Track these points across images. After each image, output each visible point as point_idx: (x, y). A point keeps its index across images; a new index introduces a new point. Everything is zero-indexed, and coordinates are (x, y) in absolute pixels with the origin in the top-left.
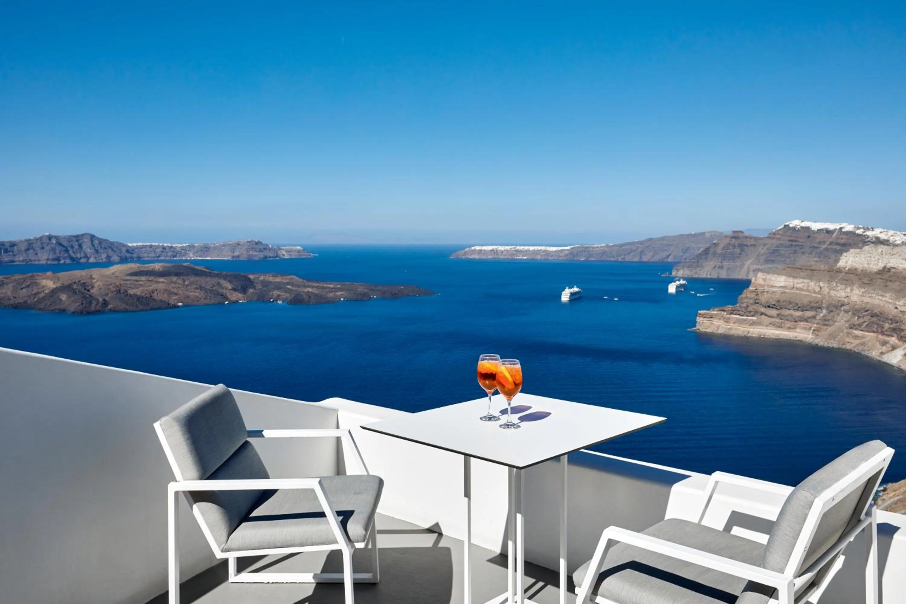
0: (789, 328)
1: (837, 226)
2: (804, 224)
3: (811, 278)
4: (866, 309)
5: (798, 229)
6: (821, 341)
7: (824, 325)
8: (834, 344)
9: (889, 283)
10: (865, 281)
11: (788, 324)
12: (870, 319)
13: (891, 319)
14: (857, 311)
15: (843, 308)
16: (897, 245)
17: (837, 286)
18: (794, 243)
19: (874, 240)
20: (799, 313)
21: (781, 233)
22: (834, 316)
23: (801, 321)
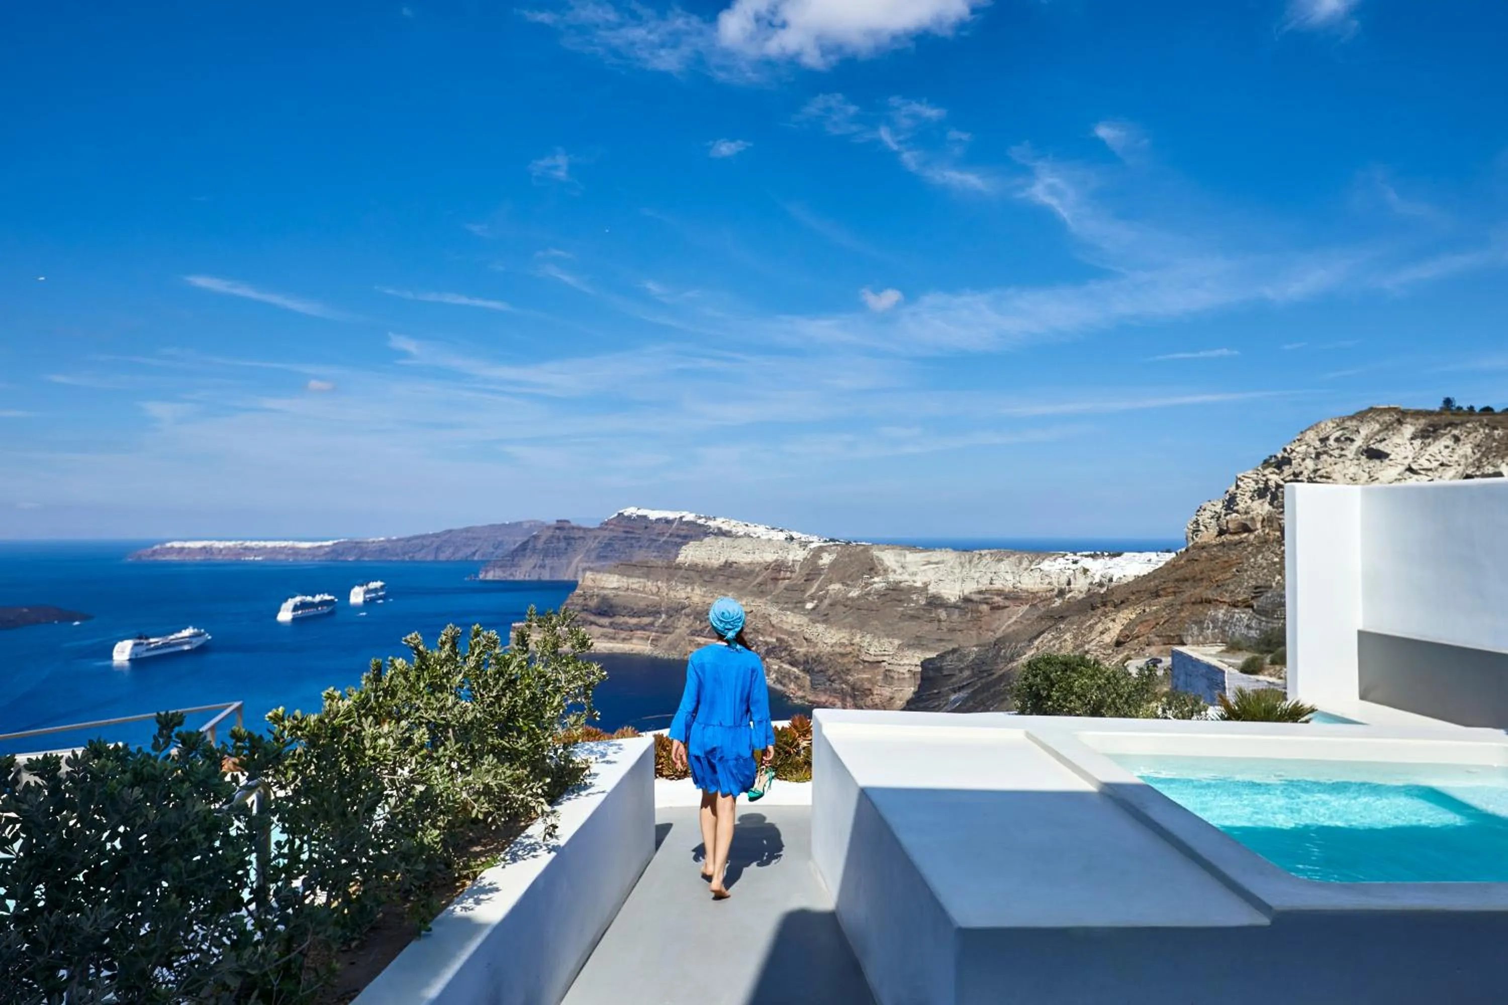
0: (624, 640)
1: (677, 515)
2: (640, 513)
3: (647, 576)
5: (634, 517)
6: (660, 653)
7: (665, 633)
8: (673, 655)
9: (731, 580)
10: (707, 578)
11: (623, 635)
14: (697, 615)
15: (683, 612)
16: (740, 537)
17: (676, 586)
18: (630, 535)
19: (716, 531)
20: (634, 621)
21: (614, 522)
22: (673, 622)
23: (637, 630)
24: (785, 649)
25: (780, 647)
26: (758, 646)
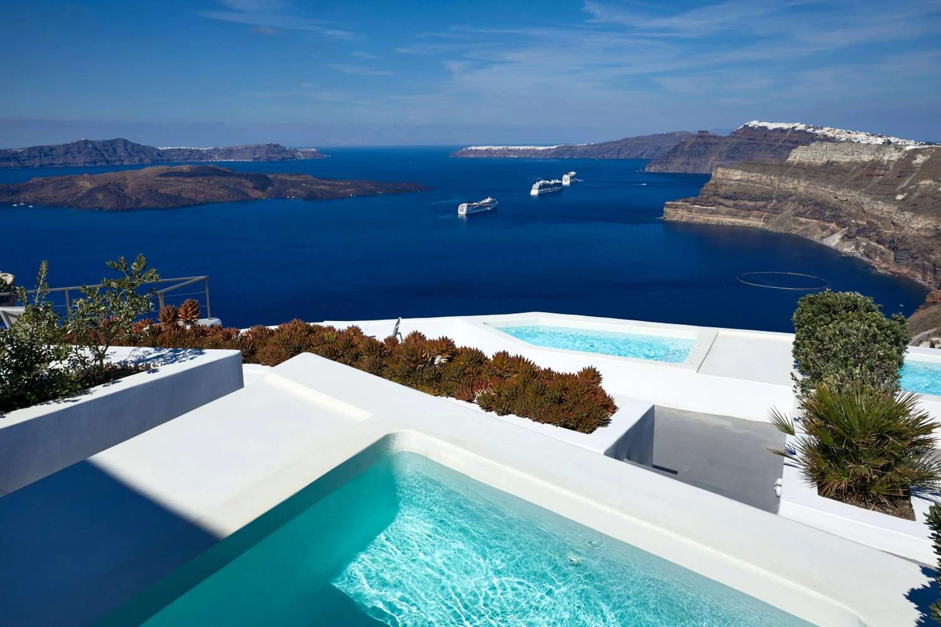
0: (744, 217)
1: (791, 126)
2: (761, 124)
3: (763, 171)
4: (811, 199)
5: (757, 128)
6: (769, 228)
7: (775, 213)
8: (781, 230)
9: (831, 176)
10: (811, 174)
11: (743, 213)
12: (813, 208)
13: (832, 208)
14: (802, 201)
15: (790, 198)
16: (842, 142)
17: (786, 179)
18: (752, 141)
19: (822, 137)
20: (752, 204)
21: (741, 132)
22: (782, 206)
23: (754, 210)
24: (874, 230)
25: (870, 228)
26: (850, 227)
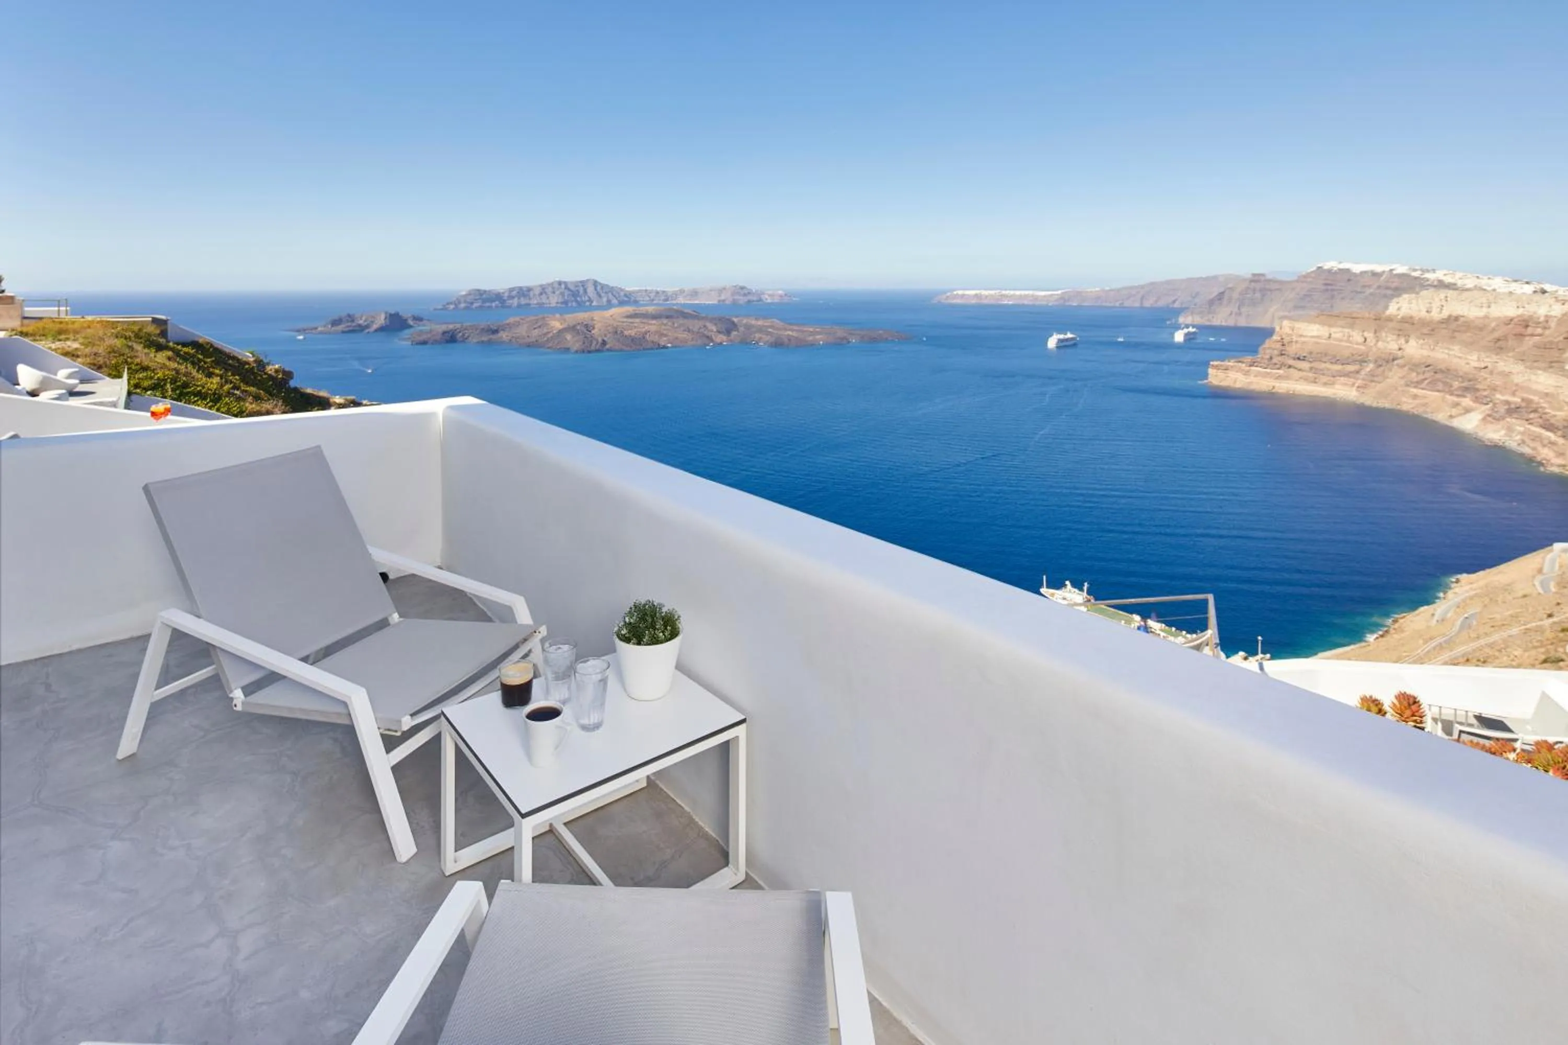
0: (1325, 384)
1: (1387, 268)
2: (1342, 266)
3: (1352, 326)
4: (1427, 364)
5: (1336, 271)
6: (1369, 399)
7: (1372, 381)
8: (1385, 404)
9: (1456, 334)
10: (1425, 331)
11: (1324, 379)
12: (1433, 376)
13: (1461, 377)
14: (1414, 366)
15: (1396, 362)
16: (1467, 290)
17: (1386, 336)
18: (1329, 287)
19: (1436, 283)
20: (1338, 367)
21: (1313, 275)
22: (1384, 371)
23: (1341, 376)
24: (1535, 411)
25: (1526, 407)
26: (1495, 404)
